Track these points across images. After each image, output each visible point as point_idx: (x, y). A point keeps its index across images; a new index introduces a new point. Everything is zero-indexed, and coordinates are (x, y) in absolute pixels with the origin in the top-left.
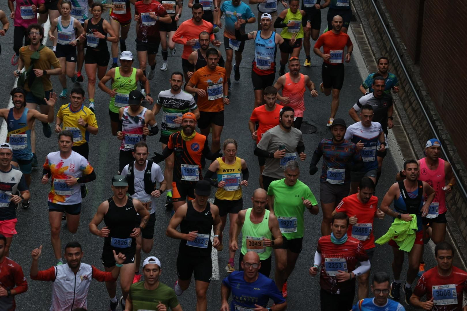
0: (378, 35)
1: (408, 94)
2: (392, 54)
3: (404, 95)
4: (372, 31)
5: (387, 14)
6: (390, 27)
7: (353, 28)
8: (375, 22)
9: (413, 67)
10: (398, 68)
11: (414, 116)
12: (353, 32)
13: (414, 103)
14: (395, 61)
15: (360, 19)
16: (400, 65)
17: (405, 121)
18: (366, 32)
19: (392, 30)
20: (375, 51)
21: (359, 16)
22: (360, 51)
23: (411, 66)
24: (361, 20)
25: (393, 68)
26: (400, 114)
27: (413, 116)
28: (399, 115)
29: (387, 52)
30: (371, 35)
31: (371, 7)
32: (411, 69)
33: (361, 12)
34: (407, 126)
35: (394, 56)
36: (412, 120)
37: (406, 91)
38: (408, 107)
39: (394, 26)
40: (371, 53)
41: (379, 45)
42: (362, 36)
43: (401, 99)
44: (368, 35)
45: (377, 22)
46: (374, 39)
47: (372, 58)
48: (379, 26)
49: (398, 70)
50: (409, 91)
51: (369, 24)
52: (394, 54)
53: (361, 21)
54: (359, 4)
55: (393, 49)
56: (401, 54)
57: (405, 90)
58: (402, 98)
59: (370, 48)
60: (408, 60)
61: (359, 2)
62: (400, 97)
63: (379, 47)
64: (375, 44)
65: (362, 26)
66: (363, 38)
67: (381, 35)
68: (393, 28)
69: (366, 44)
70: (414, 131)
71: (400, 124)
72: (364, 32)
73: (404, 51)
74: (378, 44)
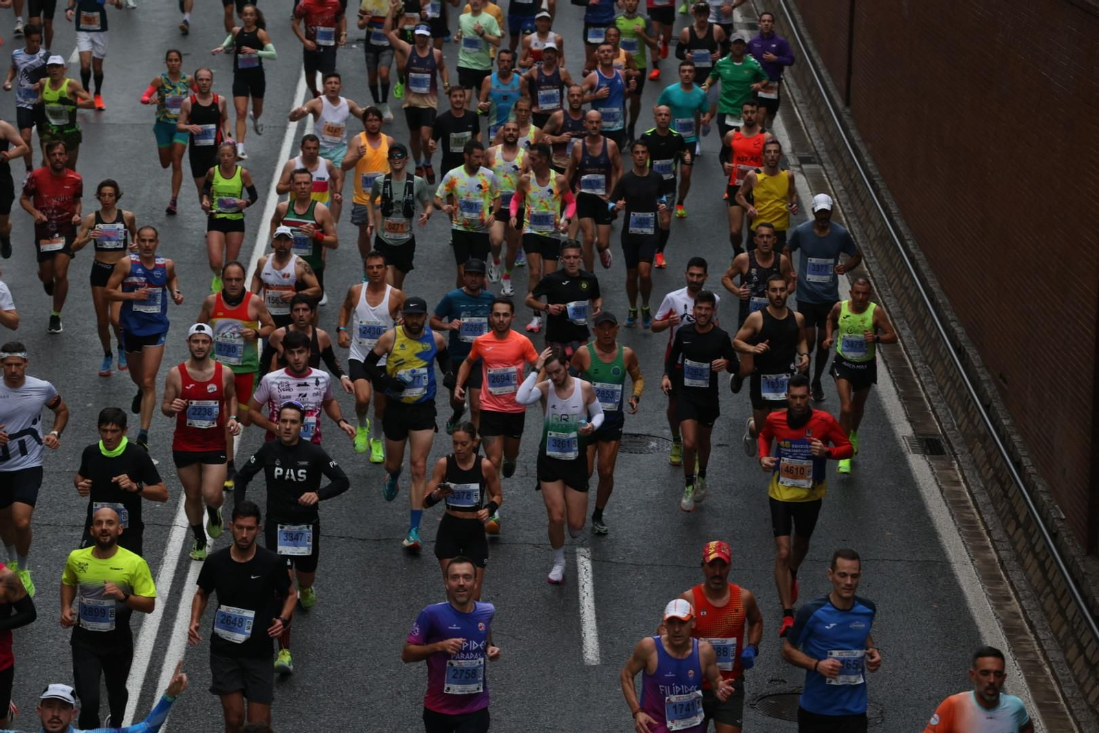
0: (997, 486)
1: (1075, 626)
2: (1031, 530)
3: (1065, 628)
4: (981, 477)
5: (1016, 438)
6: (1025, 467)
7: (935, 471)
8: (989, 456)
9: (1084, 561)
10: (1047, 564)
11: (1091, 678)
12: (936, 479)
13: (1088, 648)
14: (1038, 548)
15: (952, 449)
16: (1051, 557)
17: (1070, 691)
18: (968, 480)
19: (1030, 474)
20: (990, 524)
21: (948, 442)
22: (955, 524)
23: (1078, 560)
24: (956, 451)
25: (1035, 564)
26: (1057, 673)
27: (1088, 678)
28: (1056, 678)
29: (1018, 526)
30: (978, 486)
31: (976, 421)
32: (1078, 566)
33: (953, 432)
34: (1075, 703)
35: (1036, 536)
36: (1087, 689)
37: (1070, 618)
38: (1076, 659)
39: (1033, 466)
40: (982, 528)
41: (1000, 509)
42: (957, 488)
43: (1058, 638)
44: (972, 487)
45: (992, 456)
46: (987, 495)
47: (984, 540)
48: (997, 464)
49: (1047, 568)
50: (1077, 619)
51: (975, 461)
52: (1035, 530)
53: (955, 455)
54: (948, 413)
55: (1032, 518)
56: (1054, 531)
57: (1066, 618)
58: (1061, 634)
59: (978, 517)
60: (1070, 544)
61: (949, 410)
62: (1056, 634)
63: (999, 515)
64: (991, 507)
65: (956, 466)
66: (960, 493)
67: (1002, 485)
68: (1031, 470)
69: (968, 508)
70: (1091, 714)
71: (1057, 699)
72: (962, 481)
73: (1059, 524)
74: (996, 509)
